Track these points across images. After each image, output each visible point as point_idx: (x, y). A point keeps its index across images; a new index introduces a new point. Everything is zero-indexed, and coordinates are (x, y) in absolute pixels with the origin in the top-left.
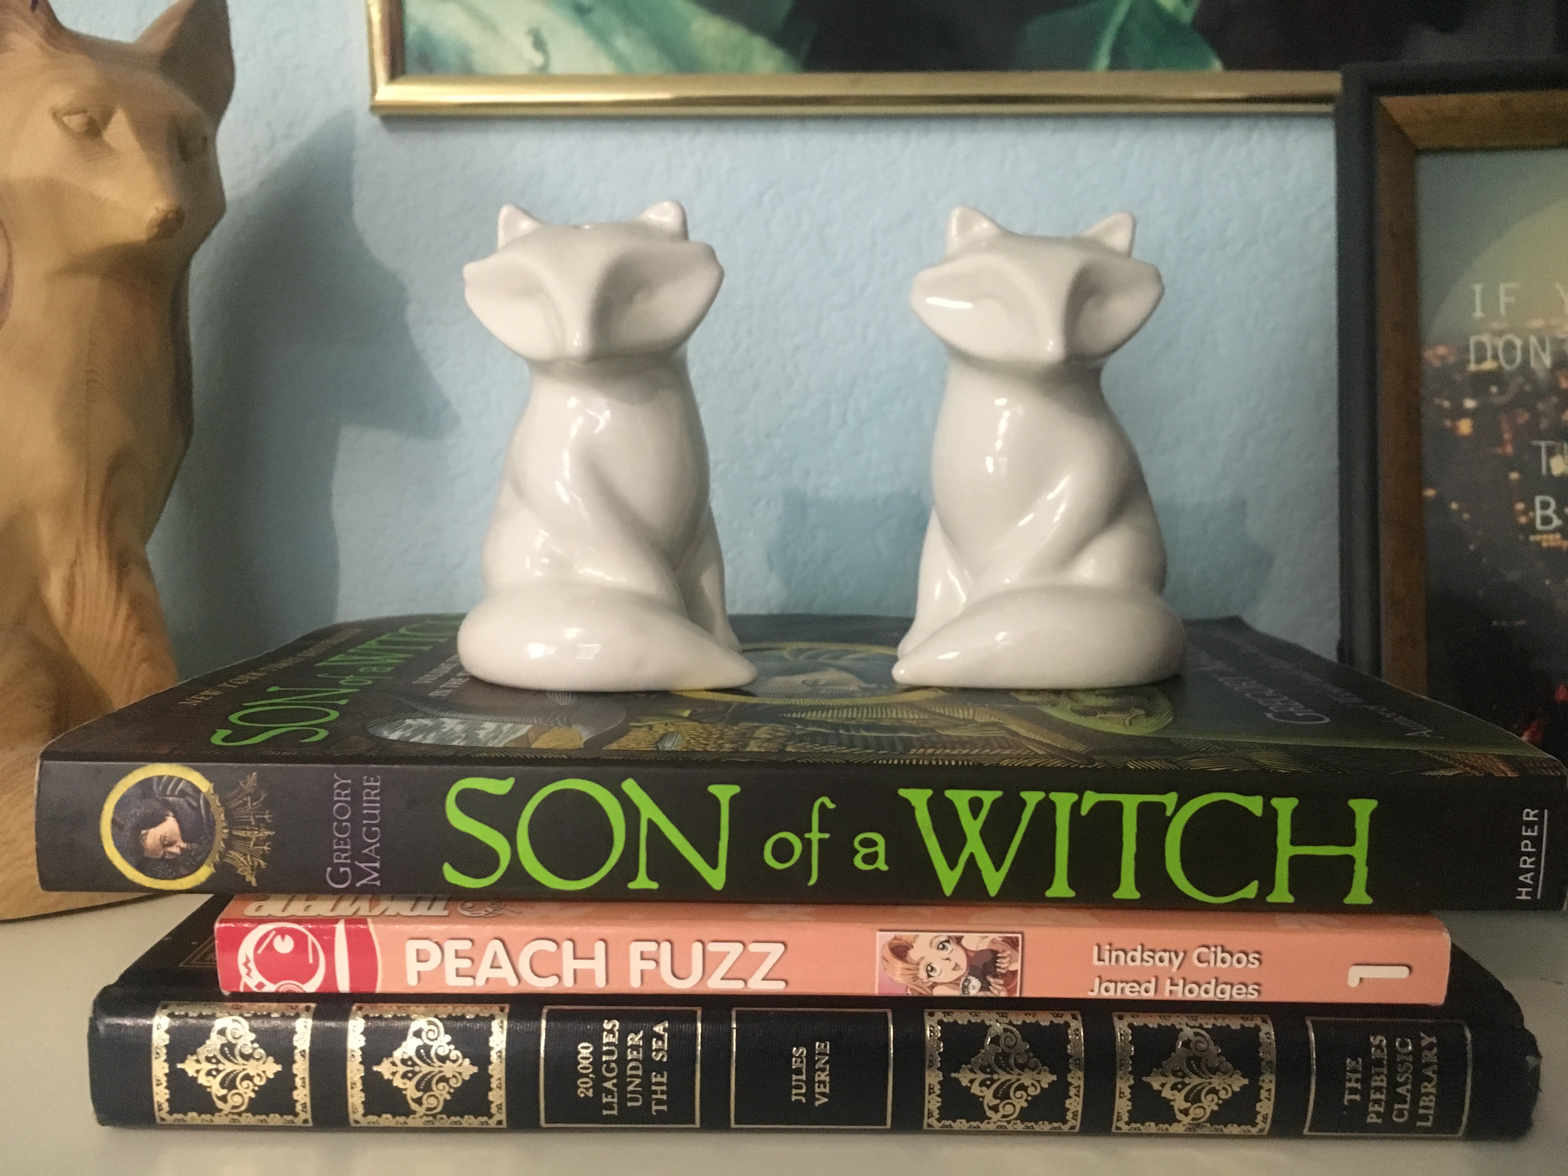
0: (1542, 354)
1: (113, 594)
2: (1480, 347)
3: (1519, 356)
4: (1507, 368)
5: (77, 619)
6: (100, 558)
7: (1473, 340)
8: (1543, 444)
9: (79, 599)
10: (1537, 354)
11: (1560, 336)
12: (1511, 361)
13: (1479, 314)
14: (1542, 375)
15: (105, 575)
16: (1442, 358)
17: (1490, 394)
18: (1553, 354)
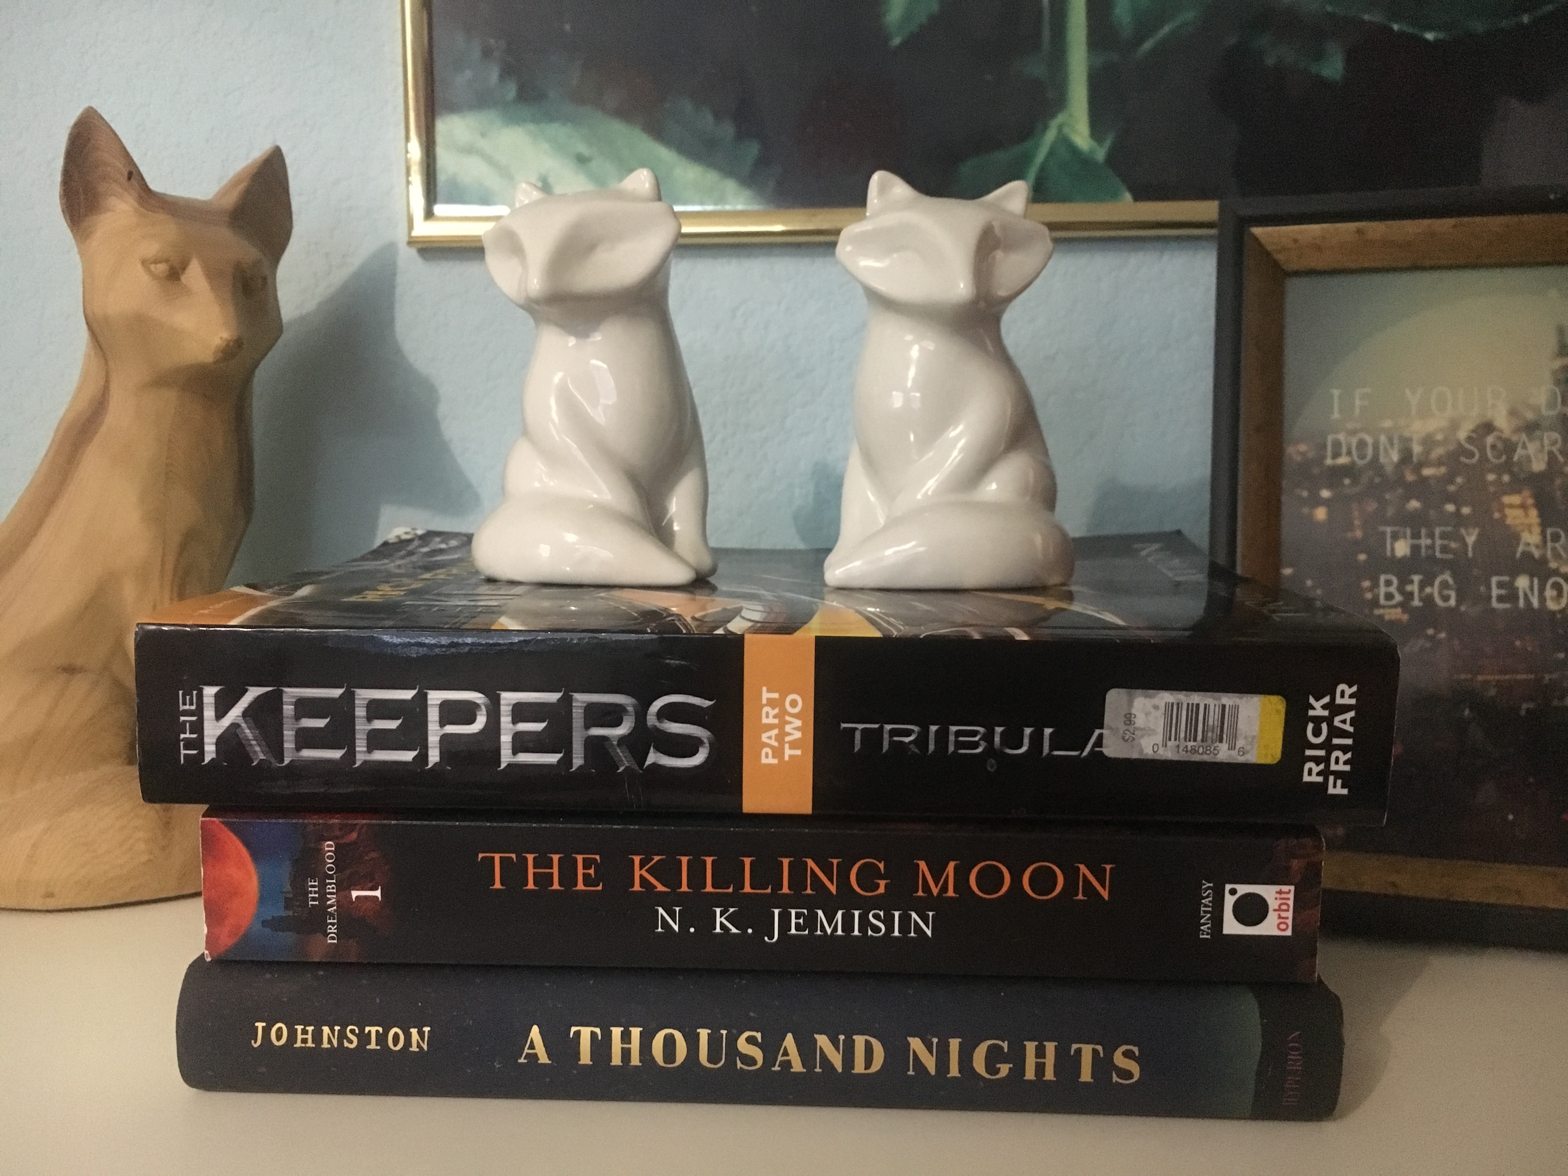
0: (1390, 450)
2: (1337, 444)
3: (1370, 452)
4: (1360, 463)
7: (1330, 439)
8: (1389, 530)
10: (1386, 450)
11: (1407, 434)
12: (1362, 457)
13: (1336, 415)
14: (1389, 469)
16: (1303, 454)
17: (1343, 485)
18: (1401, 451)
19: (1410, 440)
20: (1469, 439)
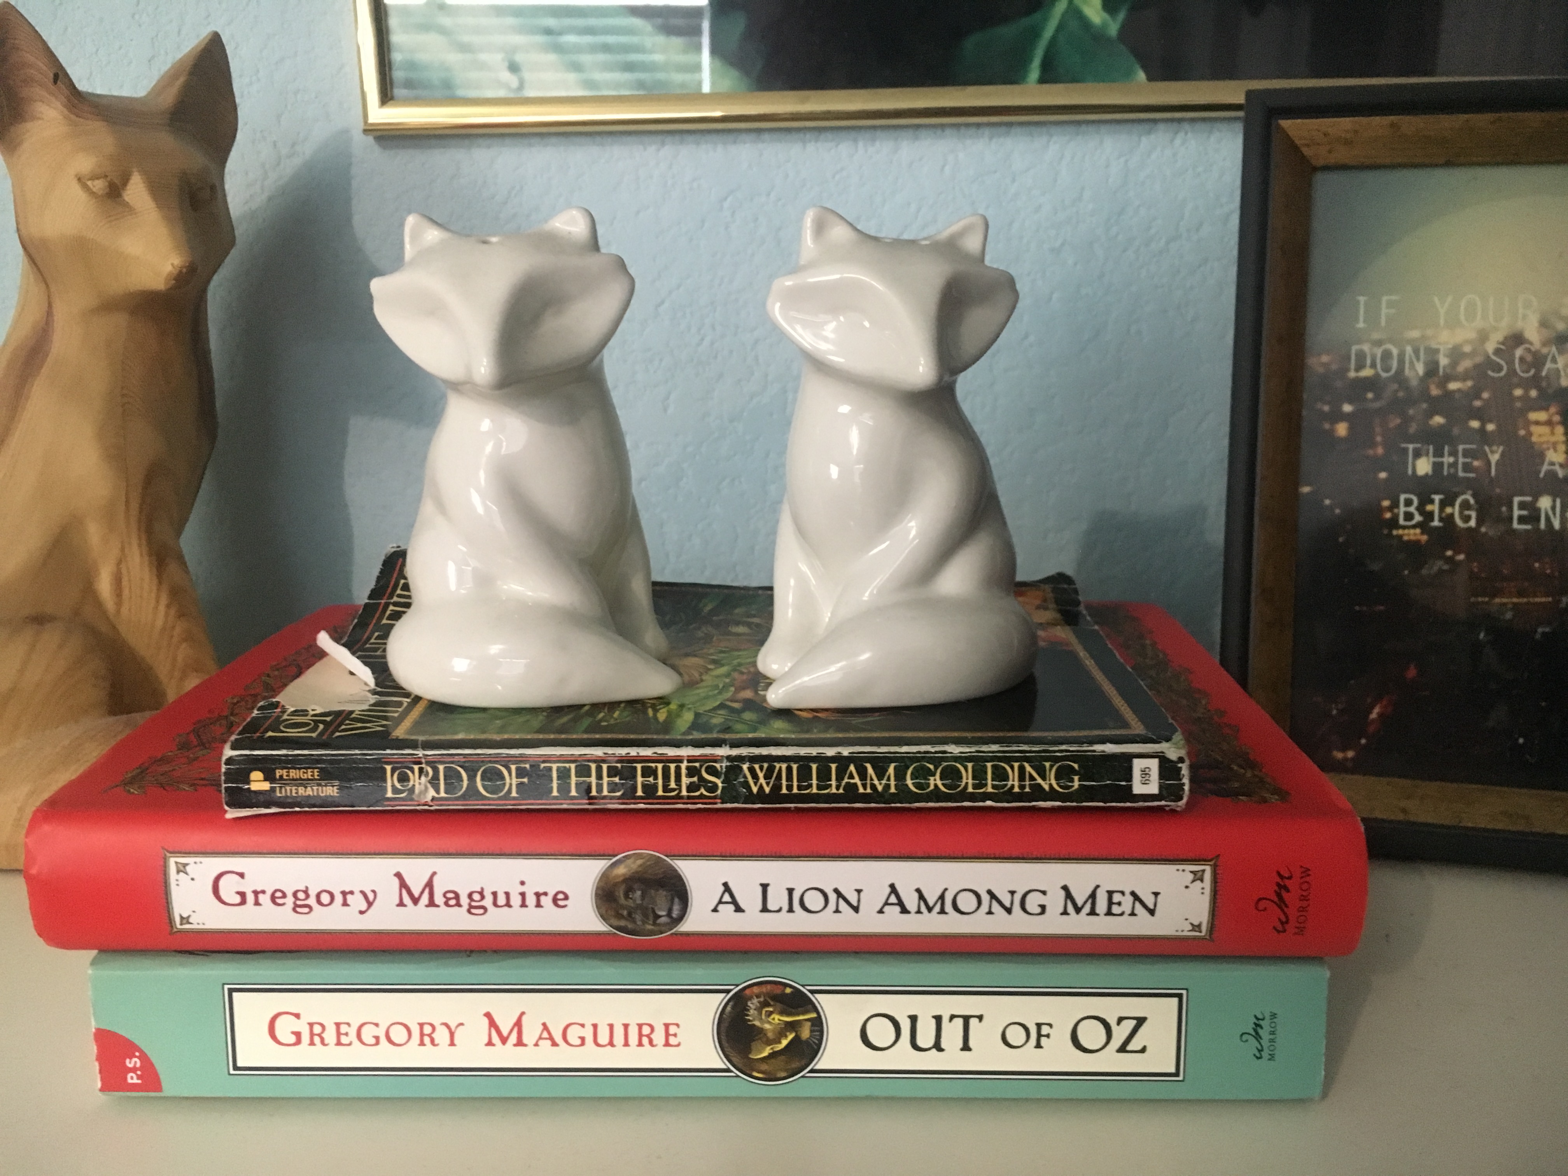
0: (1416, 363)
1: (155, 588)
2: (1361, 356)
3: (1395, 365)
4: (1384, 375)
5: (124, 610)
6: (141, 555)
7: (1354, 348)
8: (1411, 447)
9: (126, 592)
10: (1411, 363)
11: (1434, 346)
12: (1387, 369)
13: (1361, 325)
14: (1414, 383)
15: (147, 569)
16: (1325, 365)
17: (1365, 399)
18: (1426, 364)
19: (1437, 351)
20: (1497, 352)
